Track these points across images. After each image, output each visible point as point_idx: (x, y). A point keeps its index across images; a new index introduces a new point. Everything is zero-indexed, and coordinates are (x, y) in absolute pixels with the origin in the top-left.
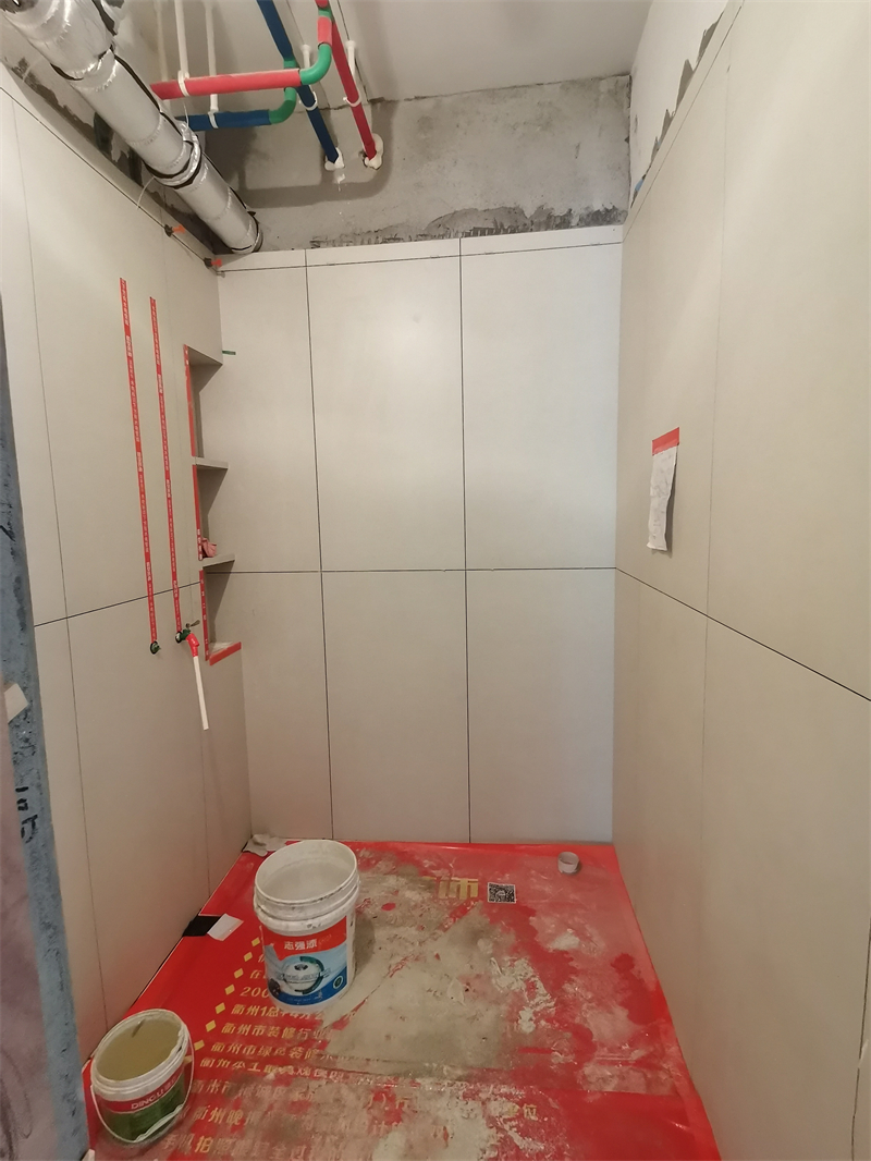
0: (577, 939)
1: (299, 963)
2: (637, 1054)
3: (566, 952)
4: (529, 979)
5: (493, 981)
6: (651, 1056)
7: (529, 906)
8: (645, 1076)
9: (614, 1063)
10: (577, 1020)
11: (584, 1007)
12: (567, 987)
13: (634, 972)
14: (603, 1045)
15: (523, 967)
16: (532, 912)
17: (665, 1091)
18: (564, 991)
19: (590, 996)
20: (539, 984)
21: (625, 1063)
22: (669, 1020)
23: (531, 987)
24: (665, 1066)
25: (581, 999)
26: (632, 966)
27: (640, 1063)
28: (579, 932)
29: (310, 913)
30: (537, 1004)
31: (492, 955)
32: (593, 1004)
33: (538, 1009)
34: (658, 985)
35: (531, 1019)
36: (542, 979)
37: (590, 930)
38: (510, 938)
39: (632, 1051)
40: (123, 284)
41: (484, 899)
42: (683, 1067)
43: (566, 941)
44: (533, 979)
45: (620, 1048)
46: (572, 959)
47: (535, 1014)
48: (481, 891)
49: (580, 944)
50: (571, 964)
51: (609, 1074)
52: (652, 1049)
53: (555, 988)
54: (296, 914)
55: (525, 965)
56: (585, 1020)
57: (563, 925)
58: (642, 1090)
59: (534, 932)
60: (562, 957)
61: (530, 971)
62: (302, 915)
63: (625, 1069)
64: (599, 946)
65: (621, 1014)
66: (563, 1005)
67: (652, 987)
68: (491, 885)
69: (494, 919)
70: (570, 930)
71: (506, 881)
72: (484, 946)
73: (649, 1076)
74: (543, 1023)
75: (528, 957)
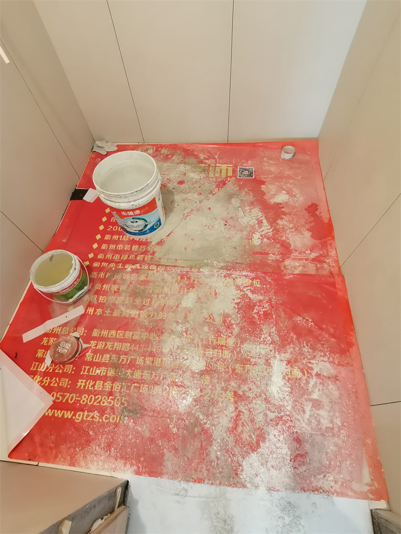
0: (288, 196)
1: (132, 220)
2: (314, 255)
3: (281, 204)
4: (259, 219)
5: (240, 220)
6: (321, 256)
7: (262, 179)
8: (316, 266)
9: (300, 259)
10: (283, 238)
11: (288, 232)
12: (279, 222)
13: (318, 213)
14: (296, 251)
15: (257, 212)
16: (263, 183)
17: (325, 273)
18: (277, 224)
19: (291, 226)
20: (265, 221)
21: (307, 260)
22: (333, 238)
23: (260, 222)
24: (328, 261)
25: (286, 228)
26: (317, 210)
27: (314, 260)
28: (289, 192)
29: (131, 199)
30: (263, 231)
31: (239, 207)
32: (293, 230)
33: (263, 233)
34: (330, 220)
35: (259, 238)
36: (266, 217)
37: (296, 191)
38: (251, 198)
39: (311, 253)
41: (236, 176)
42: (337, 261)
43: (282, 198)
44: (261, 218)
45: (305, 252)
46: (283, 207)
47: (261, 236)
48: (234, 171)
49: (289, 199)
50: (283, 210)
51: (298, 264)
52: (321, 253)
53: (273, 222)
54: (123, 200)
55: (257, 211)
56: (288, 239)
57: (281, 189)
58: (313, 272)
59: (264, 194)
60: (278, 206)
61: (260, 214)
62: (127, 200)
63: (306, 262)
64: (300, 200)
65: (308, 234)
66: (276, 231)
67: (326, 221)
68: (240, 168)
69: (241, 188)
70: (284, 192)
71: (250, 165)
72: (235, 202)
73: (318, 266)
74: (265, 240)
75: (259, 207)
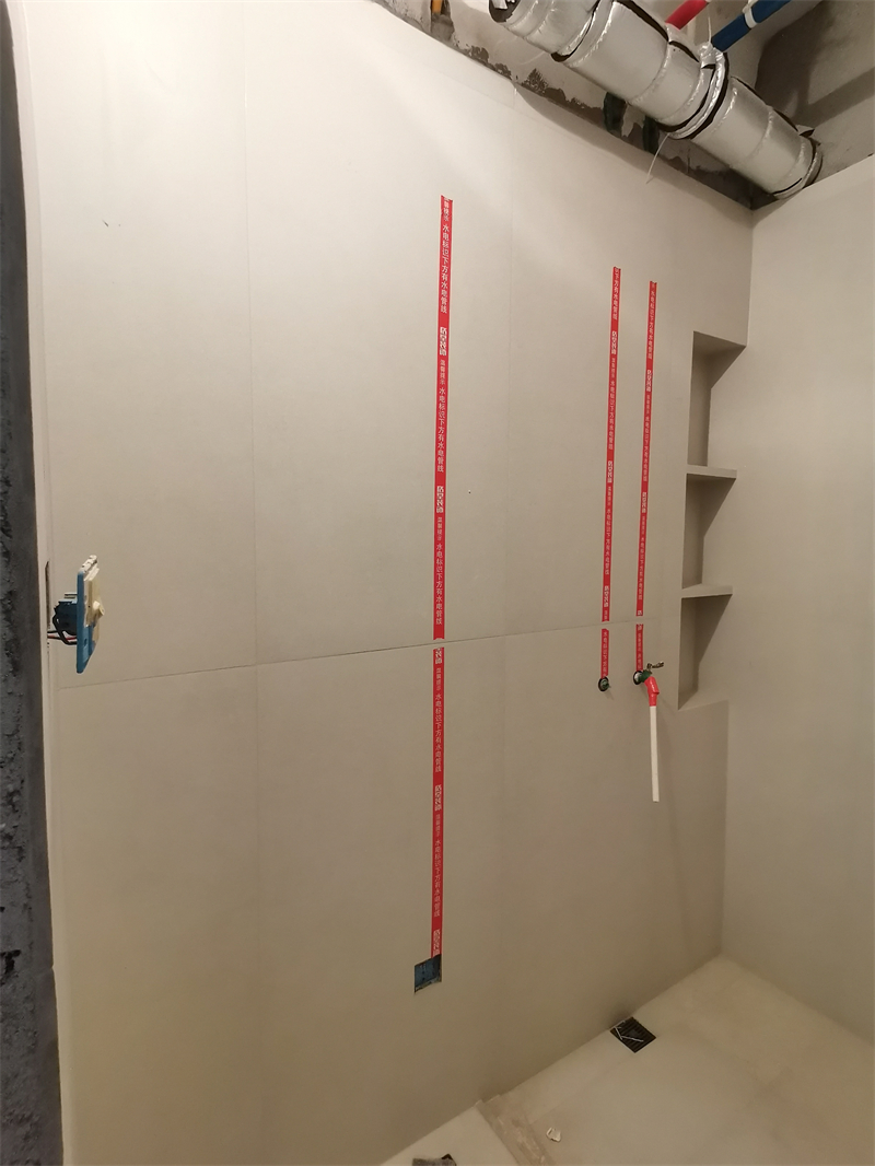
40: (617, 274)
